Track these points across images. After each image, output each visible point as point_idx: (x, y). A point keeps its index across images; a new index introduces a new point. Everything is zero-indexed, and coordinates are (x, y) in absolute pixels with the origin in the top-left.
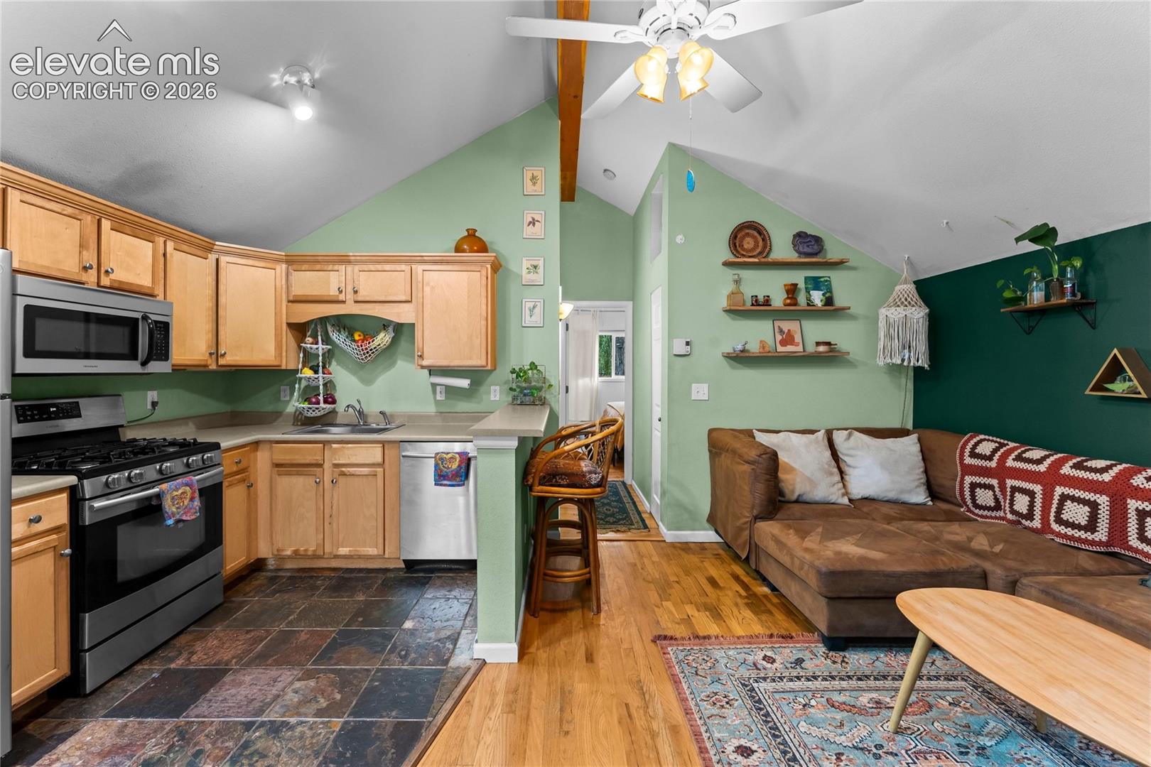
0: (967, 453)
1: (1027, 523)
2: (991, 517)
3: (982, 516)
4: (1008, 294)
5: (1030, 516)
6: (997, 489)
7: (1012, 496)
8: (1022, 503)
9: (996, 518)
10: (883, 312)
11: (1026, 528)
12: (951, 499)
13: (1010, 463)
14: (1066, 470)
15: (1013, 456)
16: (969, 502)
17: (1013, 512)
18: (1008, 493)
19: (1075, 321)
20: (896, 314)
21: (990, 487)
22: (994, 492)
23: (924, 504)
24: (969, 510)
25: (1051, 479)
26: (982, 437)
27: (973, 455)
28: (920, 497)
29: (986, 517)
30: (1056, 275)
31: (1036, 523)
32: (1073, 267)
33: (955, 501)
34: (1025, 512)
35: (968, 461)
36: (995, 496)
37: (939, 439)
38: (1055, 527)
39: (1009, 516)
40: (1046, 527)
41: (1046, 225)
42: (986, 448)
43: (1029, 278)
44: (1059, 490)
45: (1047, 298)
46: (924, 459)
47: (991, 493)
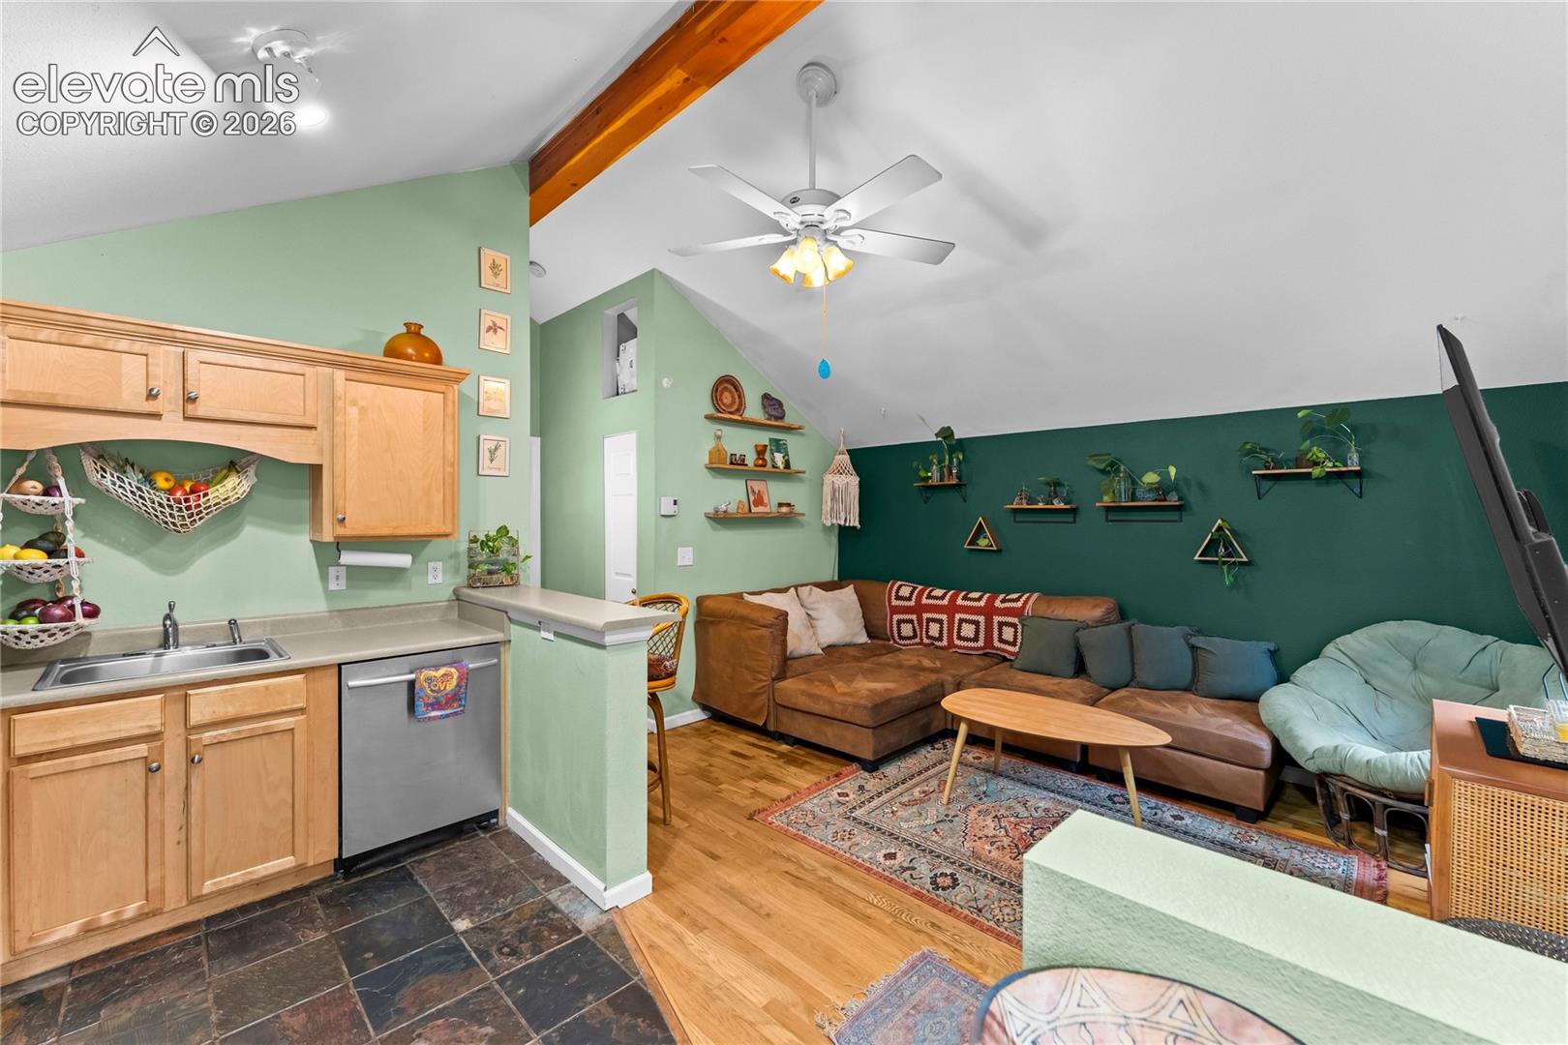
0: (893, 597)
1: (937, 643)
2: (910, 645)
3: (904, 645)
4: (922, 474)
5: (940, 639)
6: (915, 622)
7: (928, 626)
8: (934, 630)
9: (913, 645)
10: (829, 478)
11: (937, 647)
12: (881, 636)
13: (924, 601)
14: (960, 602)
15: (925, 595)
16: (896, 635)
17: (928, 637)
18: (925, 624)
19: (954, 496)
20: (840, 481)
21: (911, 621)
22: (913, 624)
23: (866, 643)
24: (895, 642)
25: (952, 609)
26: (899, 583)
27: (898, 598)
28: (863, 638)
29: (907, 645)
30: (947, 462)
31: (945, 643)
32: (958, 458)
33: (884, 636)
34: (937, 635)
35: (895, 603)
36: (914, 627)
37: (872, 588)
38: (957, 642)
39: (926, 641)
40: (951, 644)
41: (949, 428)
42: (905, 591)
43: (932, 463)
44: (958, 616)
45: (941, 480)
46: (861, 606)
47: (911, 625)
